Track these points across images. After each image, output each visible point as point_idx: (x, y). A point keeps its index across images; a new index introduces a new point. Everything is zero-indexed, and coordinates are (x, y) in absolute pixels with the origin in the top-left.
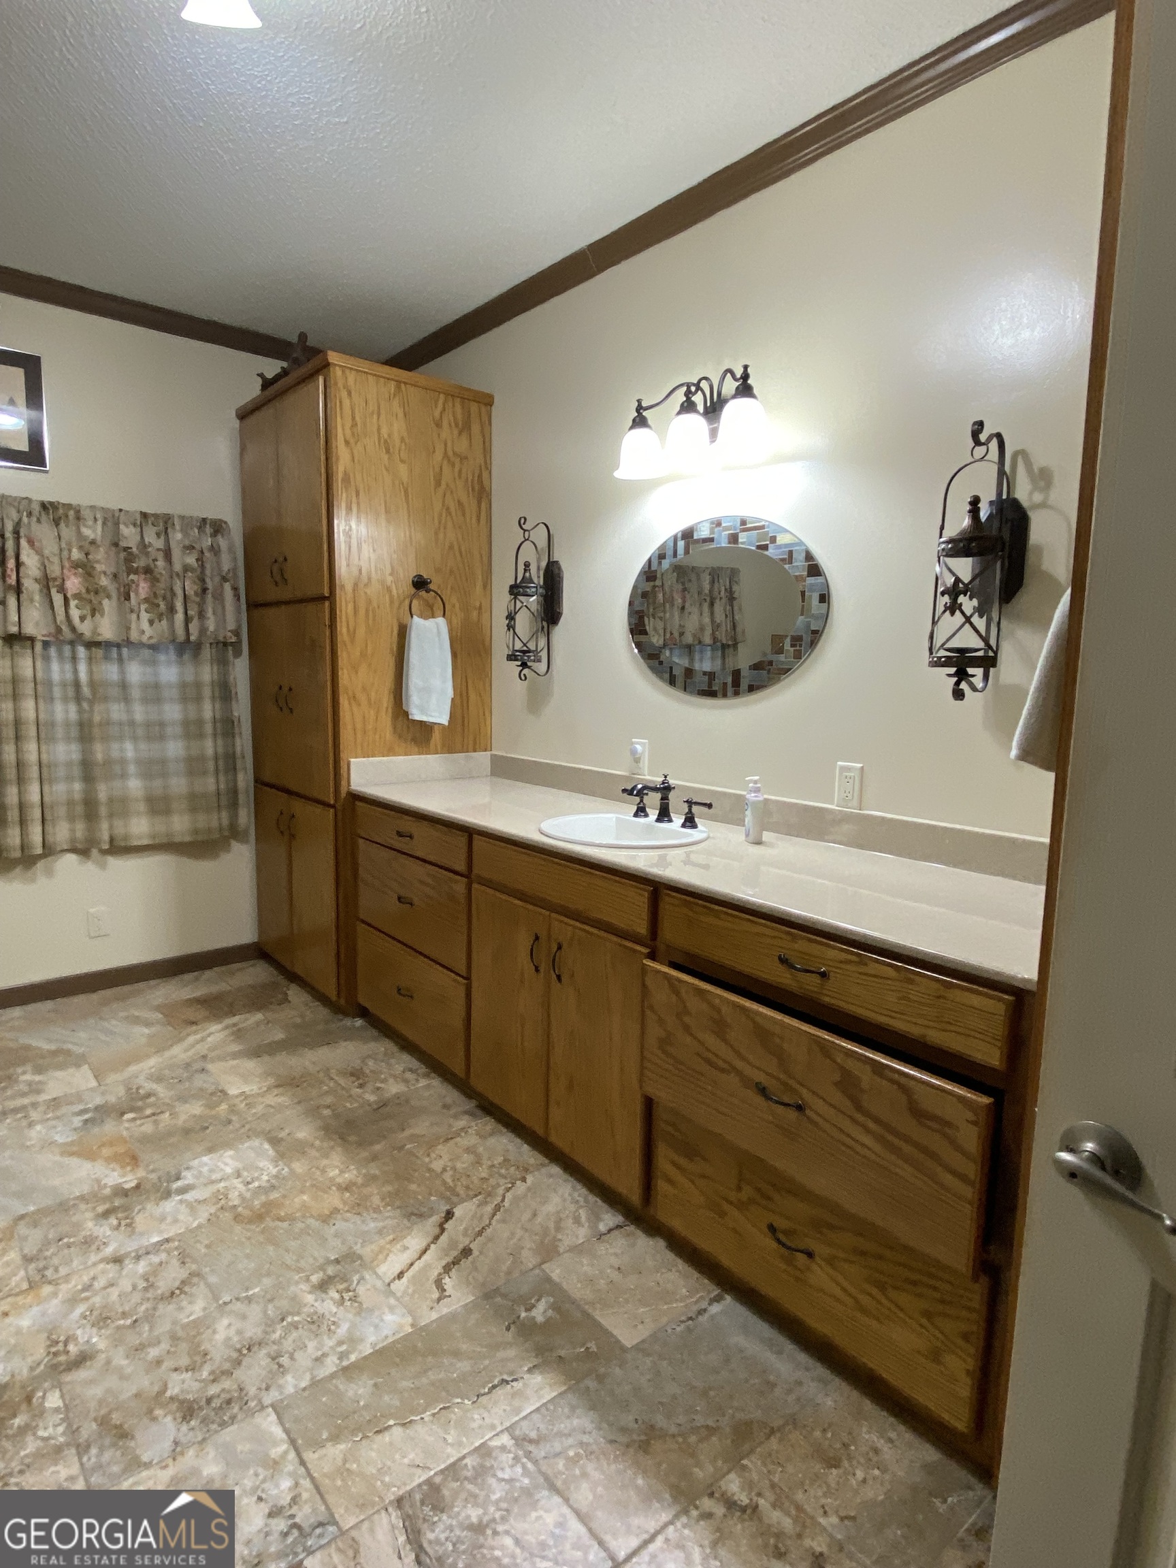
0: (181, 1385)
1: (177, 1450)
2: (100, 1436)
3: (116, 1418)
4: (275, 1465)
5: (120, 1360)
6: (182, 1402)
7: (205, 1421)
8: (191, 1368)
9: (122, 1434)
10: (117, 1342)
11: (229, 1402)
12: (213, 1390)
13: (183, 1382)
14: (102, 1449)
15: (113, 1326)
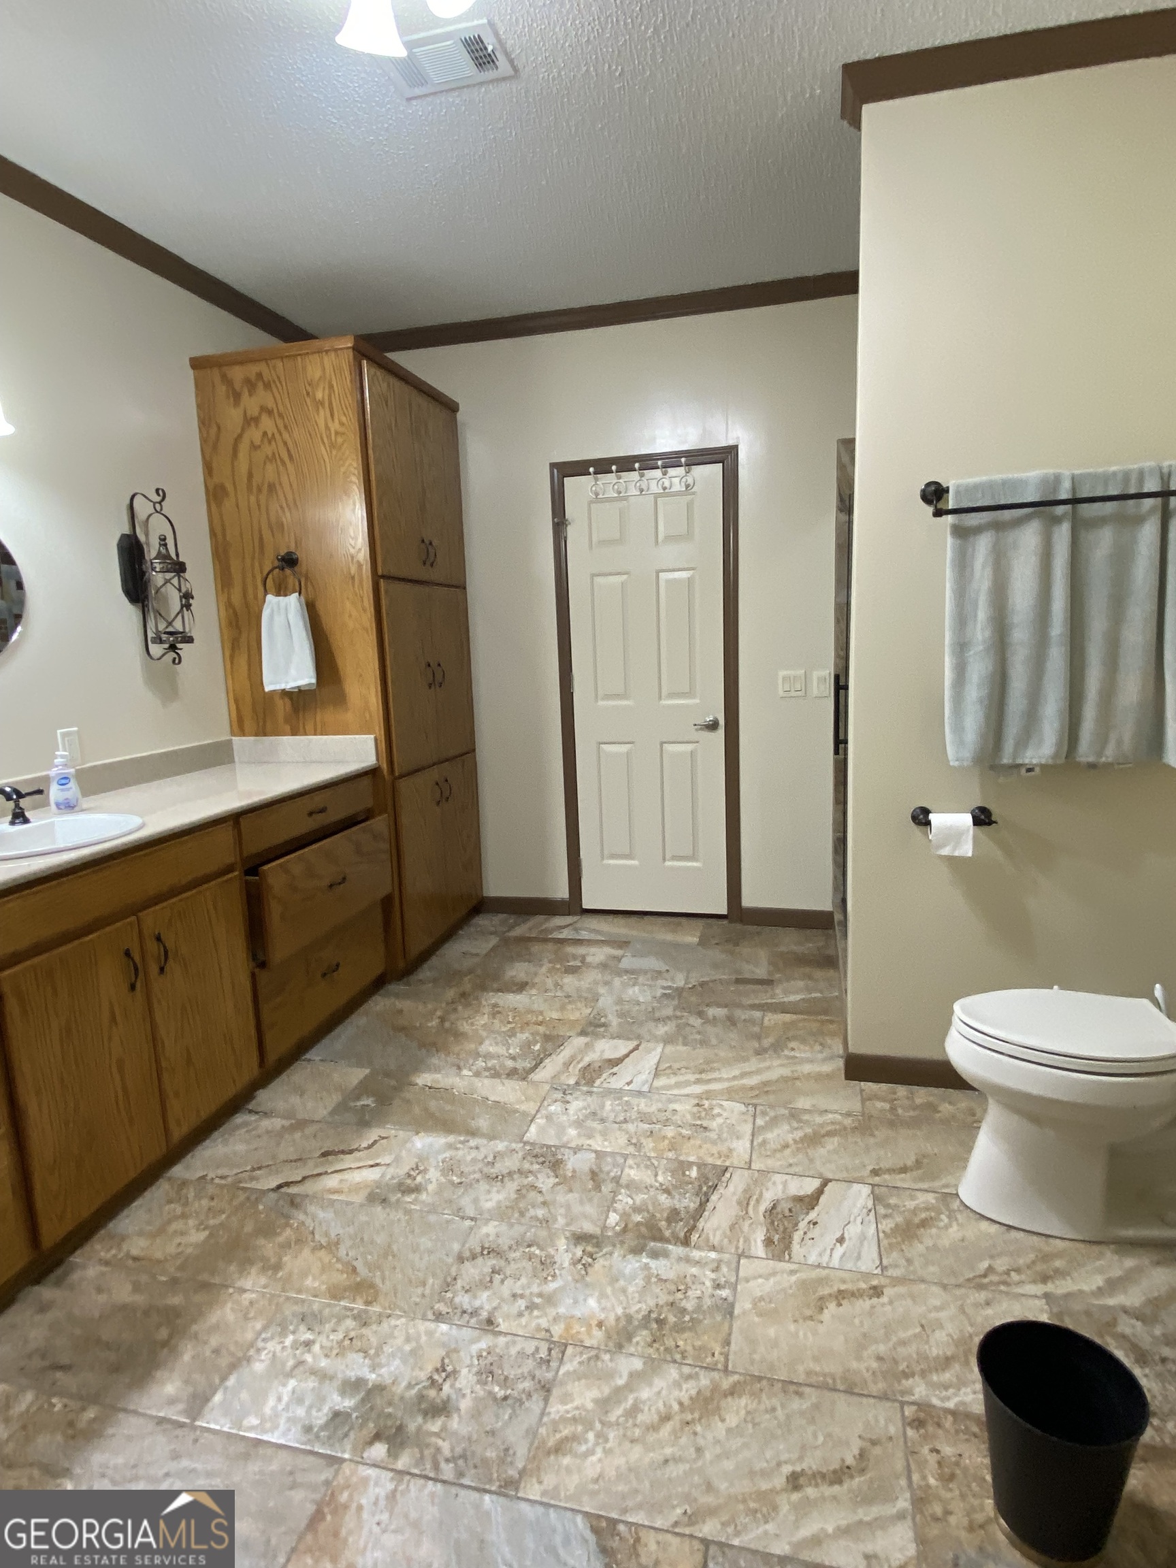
0: (546, 1181)
1: (577, 1150)
2: (604, 1181)
3: (590, 1185)
4: (549, 1118)
5: (561, 1221)
6: (554, 1171)
7: (554, 1155)
8: (533, 1187)
9: (594, 1175)
10: (552, 1237)
11: (536, 1156)
12: (536, 1167)
13: (543, 1183)
14: (608, 1173)
15: (543, 1254)
